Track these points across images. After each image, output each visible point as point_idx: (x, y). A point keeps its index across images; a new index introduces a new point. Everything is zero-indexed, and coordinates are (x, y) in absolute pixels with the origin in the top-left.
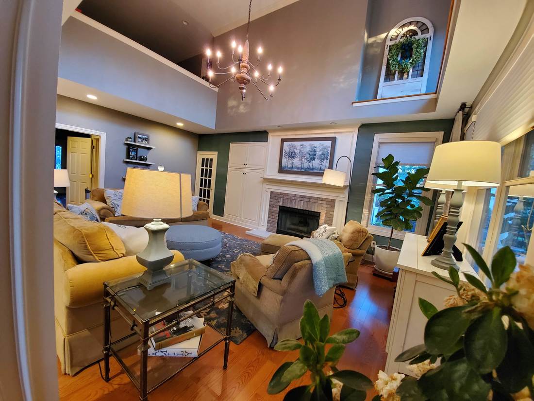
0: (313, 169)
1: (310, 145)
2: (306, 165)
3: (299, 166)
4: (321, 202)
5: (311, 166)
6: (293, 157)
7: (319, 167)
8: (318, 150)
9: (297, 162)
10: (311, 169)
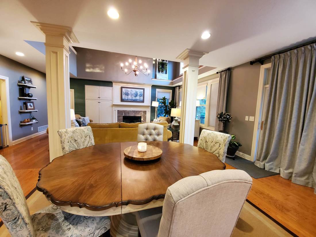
0: (137, 100)
1: (135, 90)
2: (134, 98)
3: (131, 99)
4: (141, 112)
5: (136, 99)
6: (128, 95)
7: (139, 99)
8: (138, 93)
9: (130, 97)
10: (136, 100)
